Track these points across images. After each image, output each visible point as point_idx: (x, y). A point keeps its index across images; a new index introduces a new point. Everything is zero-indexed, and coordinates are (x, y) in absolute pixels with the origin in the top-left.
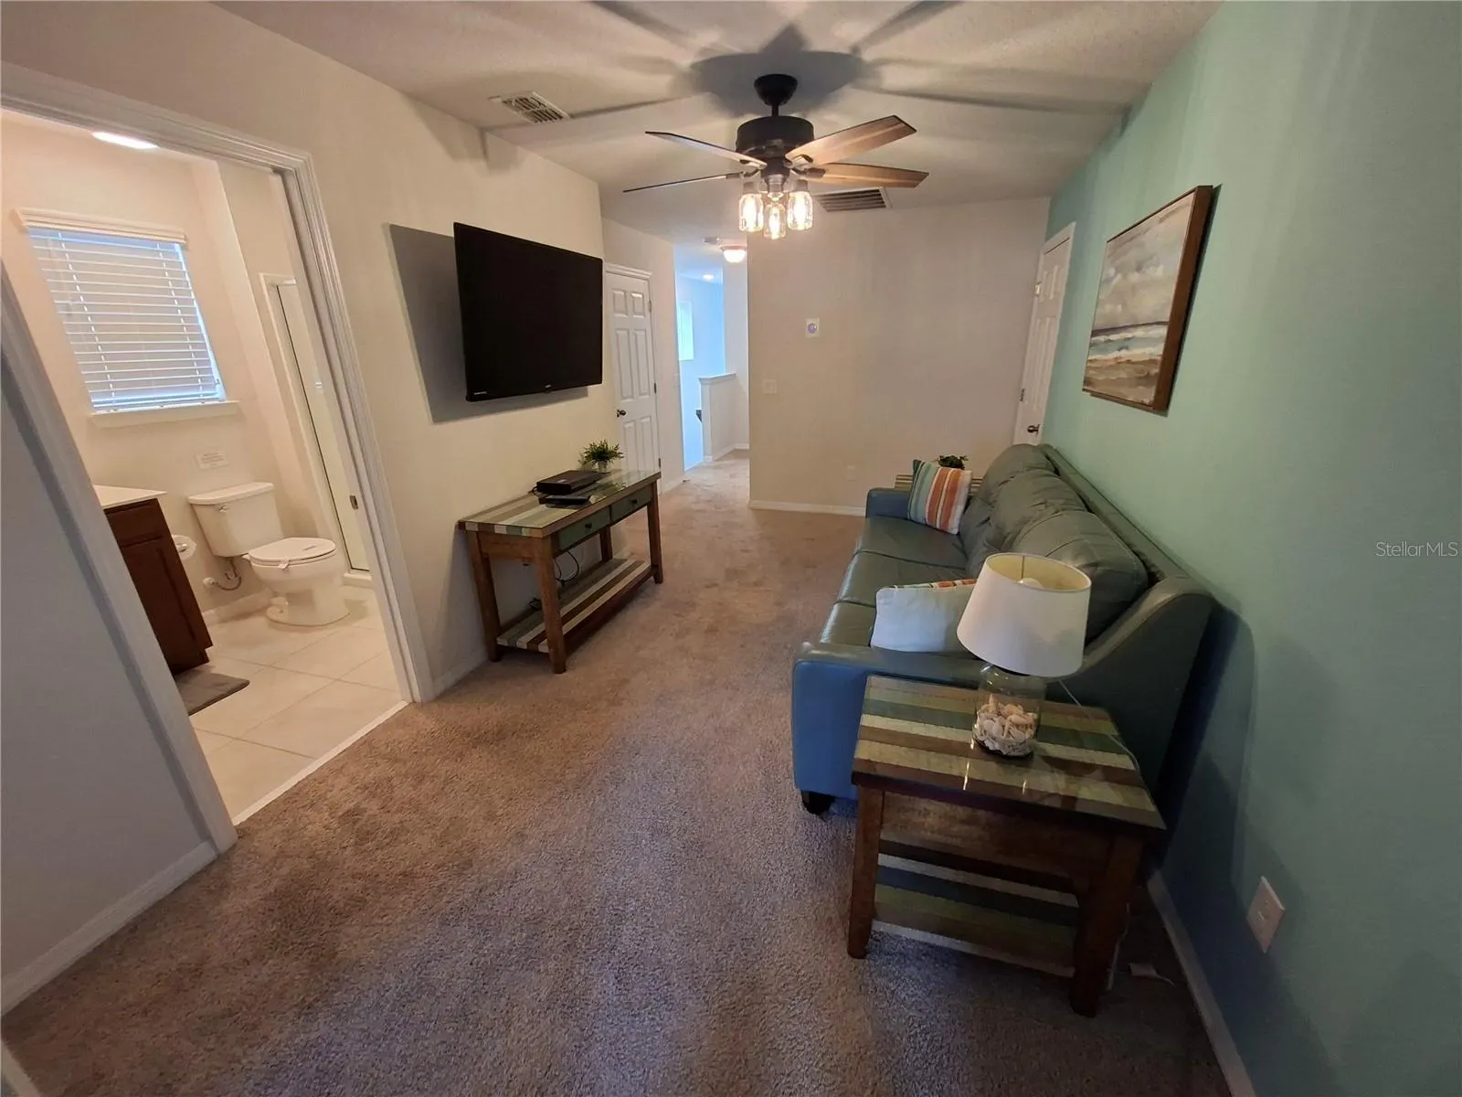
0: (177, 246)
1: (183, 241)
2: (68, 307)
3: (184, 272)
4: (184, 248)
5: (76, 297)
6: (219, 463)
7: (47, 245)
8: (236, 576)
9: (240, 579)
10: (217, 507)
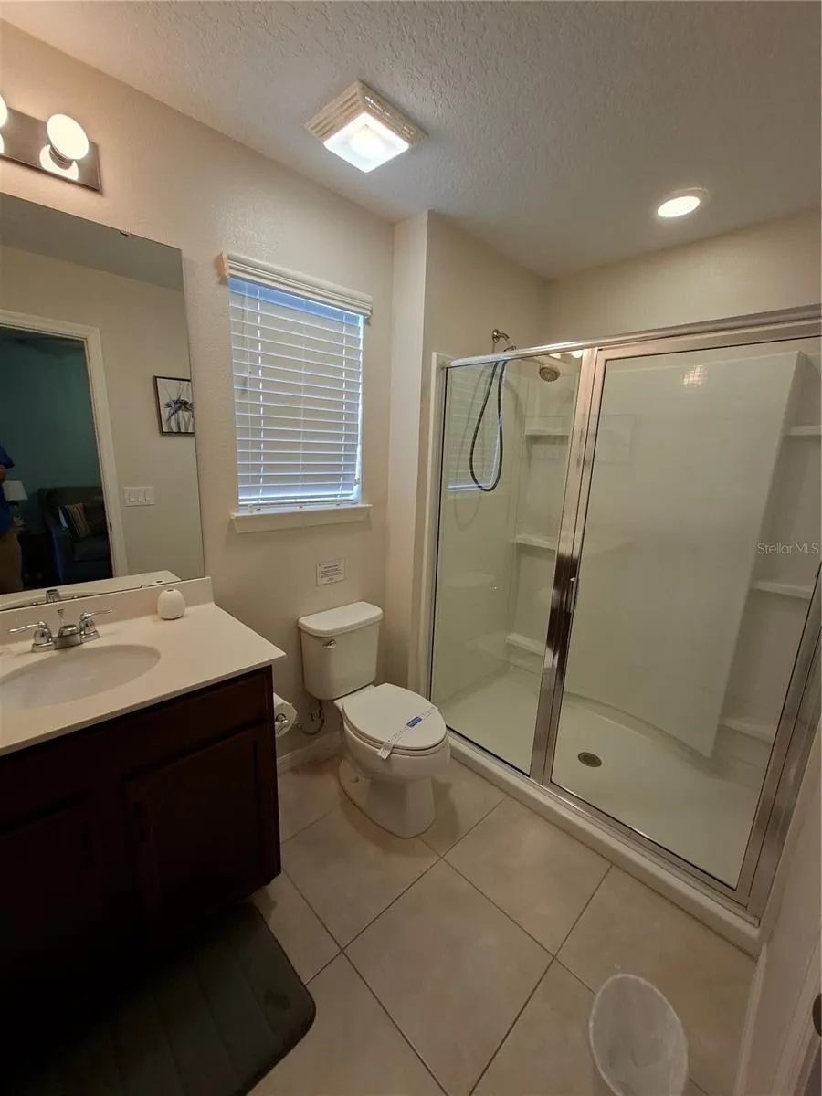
0: (361, 317)
1: (369, 313)
2: (244, 382)
3: (360, 351)
4: (367, 322)
5: (255, 370)
6: (336, 578)
7: (242, 304)
8: (320, 716)
9: (323, 721)
10: (326, 640)
